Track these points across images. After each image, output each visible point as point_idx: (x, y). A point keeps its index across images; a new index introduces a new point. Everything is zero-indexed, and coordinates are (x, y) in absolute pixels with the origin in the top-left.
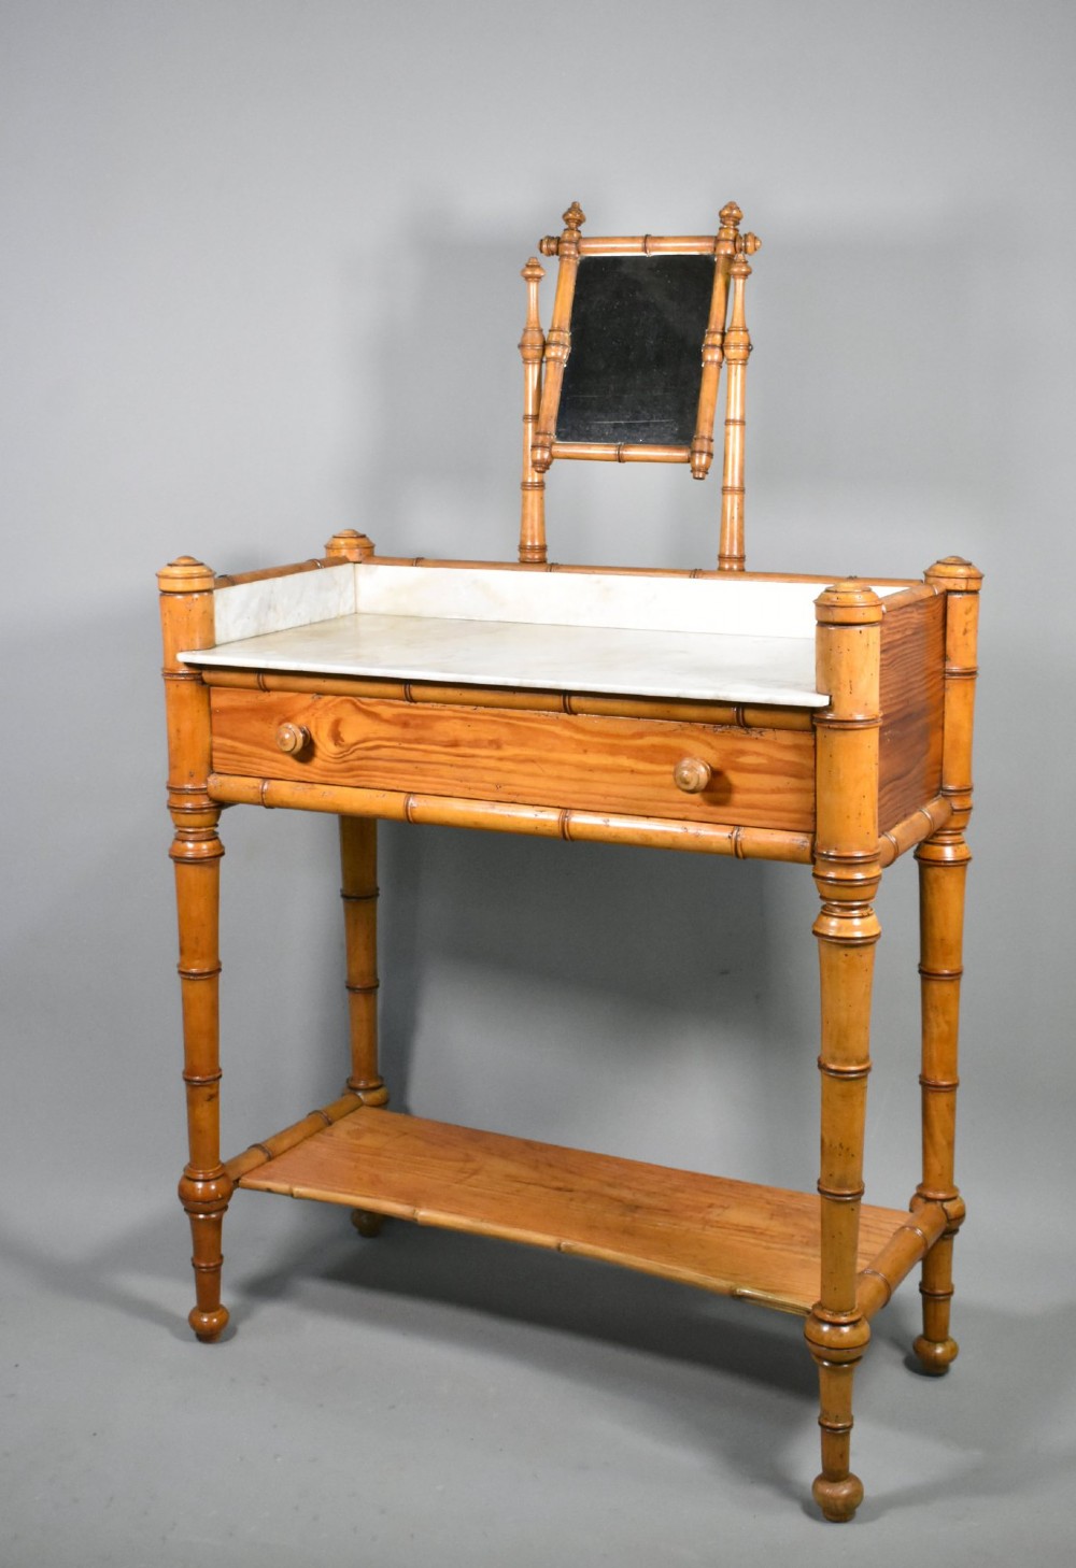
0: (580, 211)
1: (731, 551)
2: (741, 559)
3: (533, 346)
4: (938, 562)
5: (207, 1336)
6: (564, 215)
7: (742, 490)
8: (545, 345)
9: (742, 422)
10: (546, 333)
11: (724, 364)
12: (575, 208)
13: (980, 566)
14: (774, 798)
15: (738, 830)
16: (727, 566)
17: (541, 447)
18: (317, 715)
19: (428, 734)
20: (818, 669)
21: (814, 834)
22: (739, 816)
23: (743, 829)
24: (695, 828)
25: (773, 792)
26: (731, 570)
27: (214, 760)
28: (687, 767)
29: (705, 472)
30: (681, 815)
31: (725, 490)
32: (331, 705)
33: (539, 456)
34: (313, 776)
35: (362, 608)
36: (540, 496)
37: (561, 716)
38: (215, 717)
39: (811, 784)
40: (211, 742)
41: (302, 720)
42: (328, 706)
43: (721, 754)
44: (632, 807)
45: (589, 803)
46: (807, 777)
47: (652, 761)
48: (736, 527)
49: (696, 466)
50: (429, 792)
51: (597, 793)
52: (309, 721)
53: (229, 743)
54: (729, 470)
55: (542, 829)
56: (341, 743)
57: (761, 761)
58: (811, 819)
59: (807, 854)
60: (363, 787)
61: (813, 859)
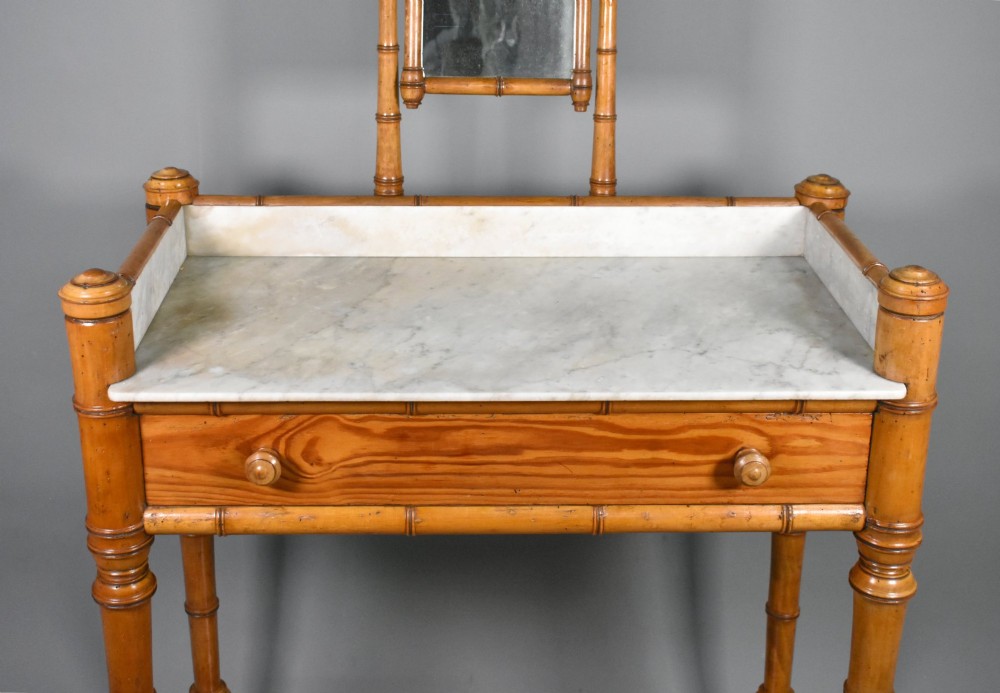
1: (604, 178)
2: (613, 183)
4: (809, 181)
7: (614, 117)
9: (614, 51)
13: (848, 186)
14: (824, 476)
15: (788, 509)
16: (599, 192)
17: (413, 85)
18: (287, 436)
19: (432, 445)
20: (888, 358)
21: (864, 504)
22: (787, 495)
23: (794, 507)
24: (742, 511)
25: (824, 470)
26: (603, 195)
27: (148, 493)
28: (755, 464)
29: (586, 104)
30: (725, 500)
31: (597, 118)
32: (306, 424)
33: (410, 94)
34: (284, 499)
35: (195, 250)
36: (398, 129)
37: (595, 417)
38: (147, 447)
39: (864, 460)
40: (144, 475)
41: (268, 442)
42: (302, 426)
43: (771, 439)
44: (672, 496)
45: (624, 497)
46: (860, 454)
47: (697, 452)
48: (608, 154)
49: (578, 99)
50: (433, 503)
51: (631, 487)
52: (277, 442)
53: (168, 473)
54: (602, 99)
55: (573, 529)
56: (319, 462)
57: (814, 443)
58: (861, 491)
59: (860, 524)
60: (349, 505)
61: (865, 528)
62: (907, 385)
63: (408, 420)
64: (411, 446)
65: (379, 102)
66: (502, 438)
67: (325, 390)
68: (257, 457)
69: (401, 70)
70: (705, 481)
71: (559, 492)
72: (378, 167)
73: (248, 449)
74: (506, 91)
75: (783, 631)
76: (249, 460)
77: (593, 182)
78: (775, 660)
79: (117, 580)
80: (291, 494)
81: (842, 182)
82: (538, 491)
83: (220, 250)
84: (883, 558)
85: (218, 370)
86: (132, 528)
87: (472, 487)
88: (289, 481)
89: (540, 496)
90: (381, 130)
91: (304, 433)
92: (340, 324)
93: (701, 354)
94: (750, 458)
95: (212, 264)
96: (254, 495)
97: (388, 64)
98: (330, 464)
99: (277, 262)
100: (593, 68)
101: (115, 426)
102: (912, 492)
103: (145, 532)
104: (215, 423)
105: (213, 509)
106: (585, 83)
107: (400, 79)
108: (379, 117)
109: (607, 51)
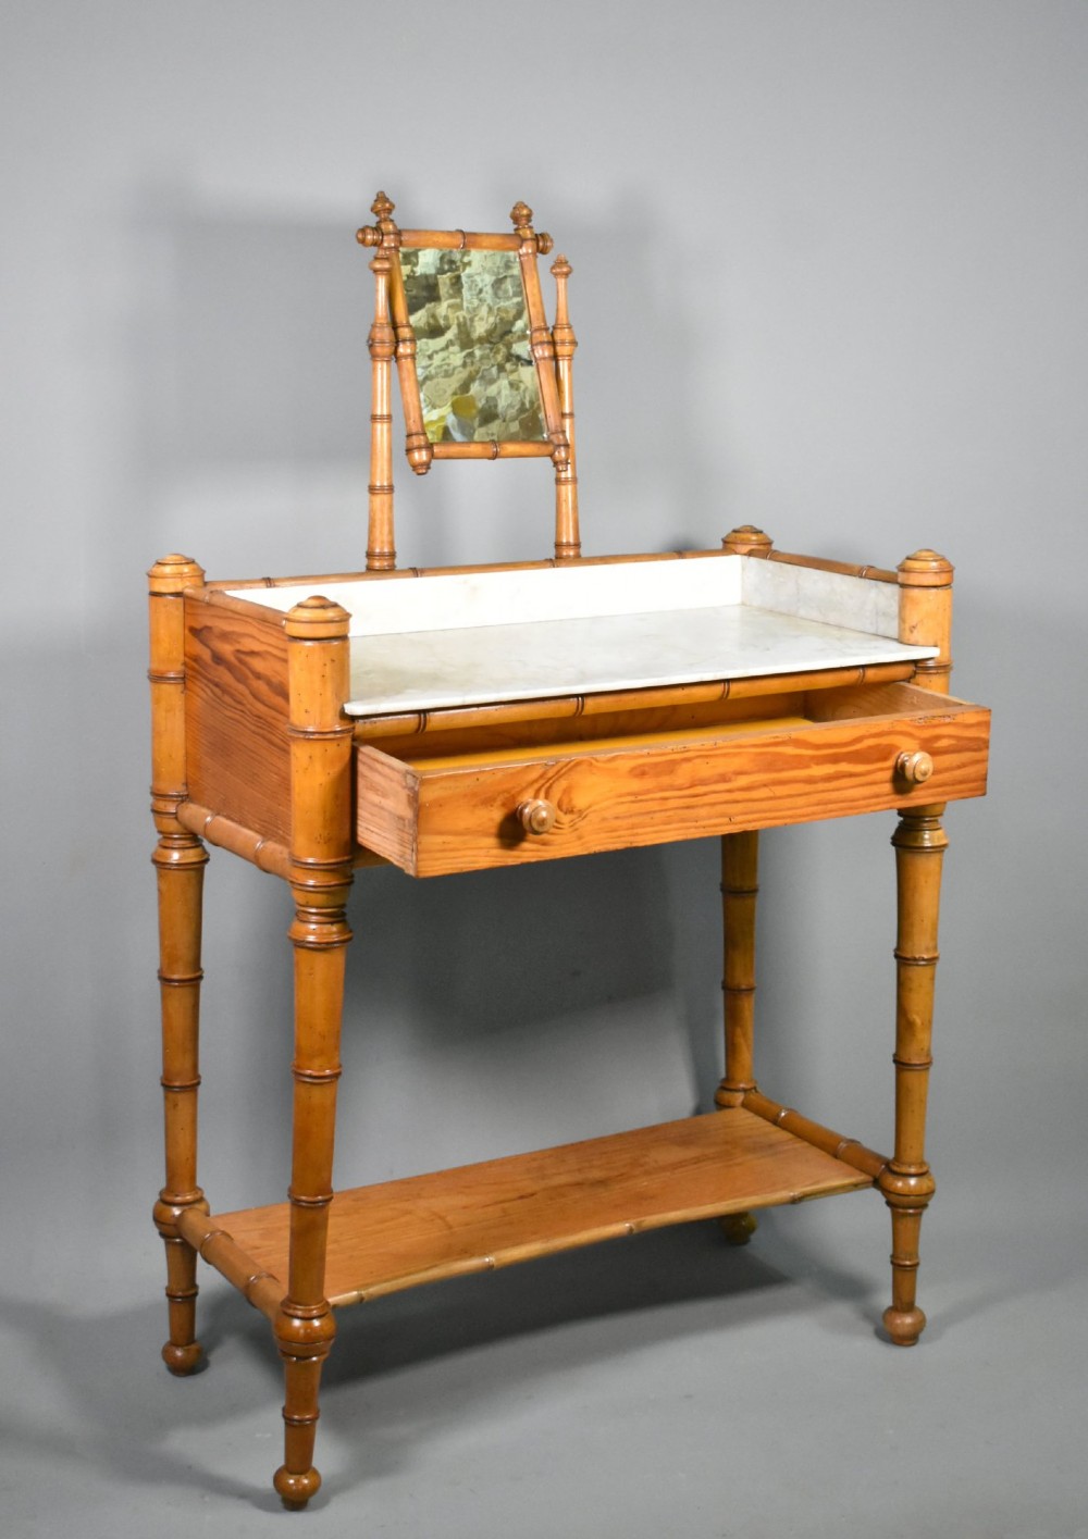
0: (387, 200)
1: (568, 538)
2: (577, 545)
3: (383, 342)
6: (376, 206)
7: (575, 480)
8: (397, 342)
9: (571, 415)
16: (565, 554)
26: (568, 556)
33: (419, 457)
36: (391, 501)
48: (574, 515)
74: (501, 454)
77: (558, 545)
90: (374, 502)
108: (373, 488)
109: (568, 415)
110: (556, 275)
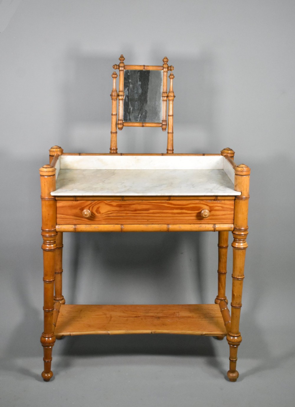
1: (170, 149)
2: (173, 150)
3: (115, 96)
4: (224, 149)
5: (47, 380)
6: (119, 59)
7: (173, 133)
8: (118, 96)
9: (173, 116)
10: (118, 92)
11: (168, 100)
12: (122, 57)
13: (234, 151)
14: (223, 217)
15: (215, 225)
16: (169, 152)
17: (121, 124)
18: (92, 206)
19: (127, 209)
20: (237, 186)
21: (234, 224)
22: (215, 222)
23: (216, 225)
24: (204, 226)
25: (223, 215)
26: (170, 153)
27: (57, 221)
28: (206, 212)
29: (165, 129)
30: (199, 223)
31: (168, 133)
32: (97, 203)
33: (120, 126)
34: (91, 223)
35: (62, 168)
36: (116, 135)
37: (167, 201)
38: (58, 209)
39: (233, 212)
40: (56, 216)
41: (88, 208)
42: (96, 204)
43: (210, 207)
44: (186, 222)
45: (174, 222)
46: (232, 211)
47: (192, 210)
48: (171, 142)
49: (163, 128)
50: (128, 223)
51: (176, 220)
52: (89, 208)
53: (62, 216)
54: (170, 128)
55: (162, 230)
56: (100, 213)
57: (220, 208)
58: (233, 220)
59: (233, 229)
60: (107, 224)
61: (234, 230)
62: (241, 192)
63: (122, 202)
64: (122, 209)
65: (111, 129)
66: (145, 207)
67: (103, 193)
68: (85, 210)
69: (117, 120)
70: (194, 218)
71: (158, 221)
72: (111, 145)
73: (82, 209)
74: (145, 126)
75: (222, 277)
76: (83, 211)
77: (167, 150)
78: (220, 286)
79: (48, 243)
80: (93, 221)
81: (233, 150)
82: (153, 221)
83: (69, 167)
84: (239, 237)
85: (76, 190)
86: (53, 229)
87: (137, 219)
88: (92, 218)
89: (154, 222)
90: (112, 136)
91: (97, 205)
92: (103, 182)
93: (193, 187)
94: (205, 210)
95: (67, 171)
96: (83, 221)
97: (114, 118)
98: (103, 213)
99: (84, 170)
100: (167, 120)
101: (52, 202)
102: (244, 220)
103: (56, 231)
104: (75, 203)
105: (73, 225)
106: (165, 124)
107: (117, 123)
108: (111, 132)
109: (171, 115)
110: (170, 78)
